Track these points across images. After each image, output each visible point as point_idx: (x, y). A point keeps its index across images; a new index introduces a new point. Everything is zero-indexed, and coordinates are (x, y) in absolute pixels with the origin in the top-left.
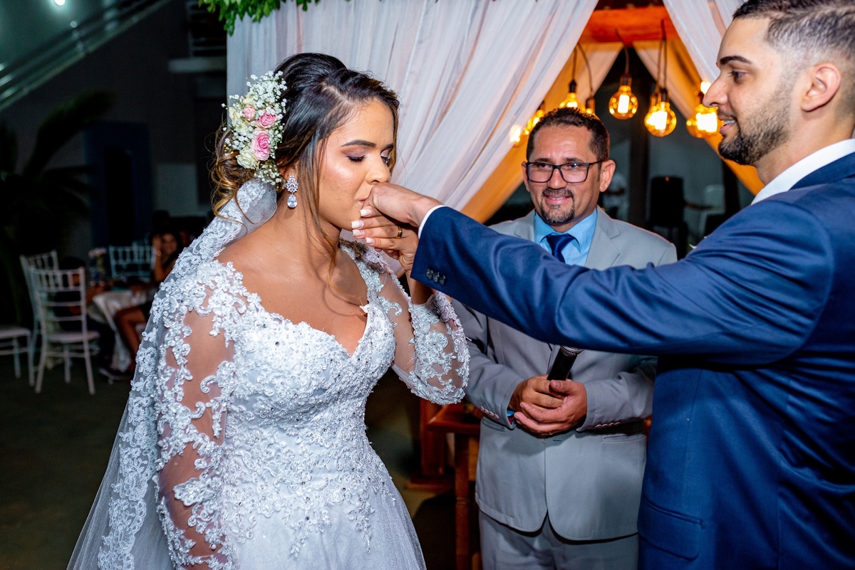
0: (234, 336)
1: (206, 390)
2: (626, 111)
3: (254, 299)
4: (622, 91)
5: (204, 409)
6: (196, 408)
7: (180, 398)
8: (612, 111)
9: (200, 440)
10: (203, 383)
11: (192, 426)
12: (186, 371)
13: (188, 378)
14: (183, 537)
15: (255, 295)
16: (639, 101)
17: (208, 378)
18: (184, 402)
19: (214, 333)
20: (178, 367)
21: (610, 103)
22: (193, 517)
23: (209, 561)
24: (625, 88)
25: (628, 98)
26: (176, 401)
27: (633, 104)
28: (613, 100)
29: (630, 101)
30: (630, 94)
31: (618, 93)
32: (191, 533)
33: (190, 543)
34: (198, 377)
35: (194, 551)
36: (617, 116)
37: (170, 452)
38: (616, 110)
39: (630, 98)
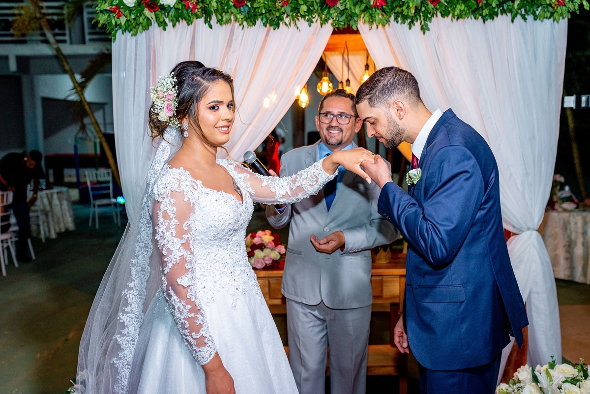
0: (194, 201)
1: (186, 229)
2: (327, 91)
3: (199, 182)
4: (324, 80)
5: (186, 238)
6: (182, 238)
7: (174, 234)
8: (319, 91)
9: (186, 254)
10: (184, 225)
11: (181, 247)
12: (176, 221)
13: (177, 224)
14: (185, 304)
15: (198, 181)
16: (333, 85)
17: (187, 222)
18: (176, 237)
19: (186, 200)
20: (171, 219)
21: (318, 86)
22: (189, 293)
23: (197, 316)
24: (326, 78)
25: (327, 84)
26: (172, 236)
27: (330, 87)
28: (319, 84)
29: (329, 86)
30: (328, 81)
31: (322, 81)
32: (189, 301)
33: (189, 307)
34: (182, 223)
35: (191, 311)
36: (321, 94)
37: (172, 262)
38: (321, 90)
39: (329, 83)
